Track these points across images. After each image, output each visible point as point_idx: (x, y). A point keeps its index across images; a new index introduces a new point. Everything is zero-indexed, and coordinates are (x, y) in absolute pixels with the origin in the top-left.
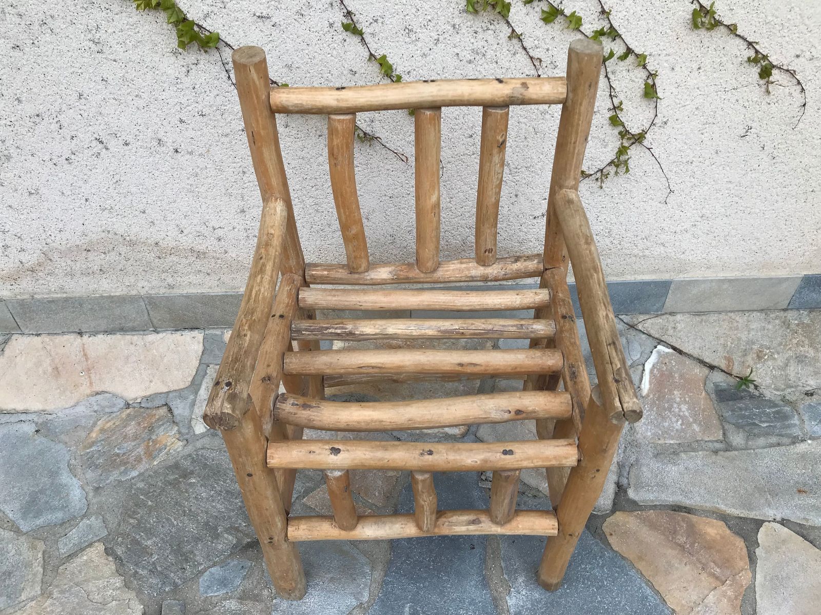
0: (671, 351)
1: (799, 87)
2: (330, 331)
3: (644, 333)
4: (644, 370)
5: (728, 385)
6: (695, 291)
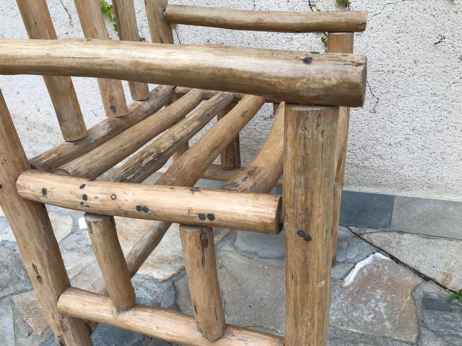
0: (388, 258)
3: (367, 242)
4: (354, 267)
5: (440, 296)
6: (419, 210)
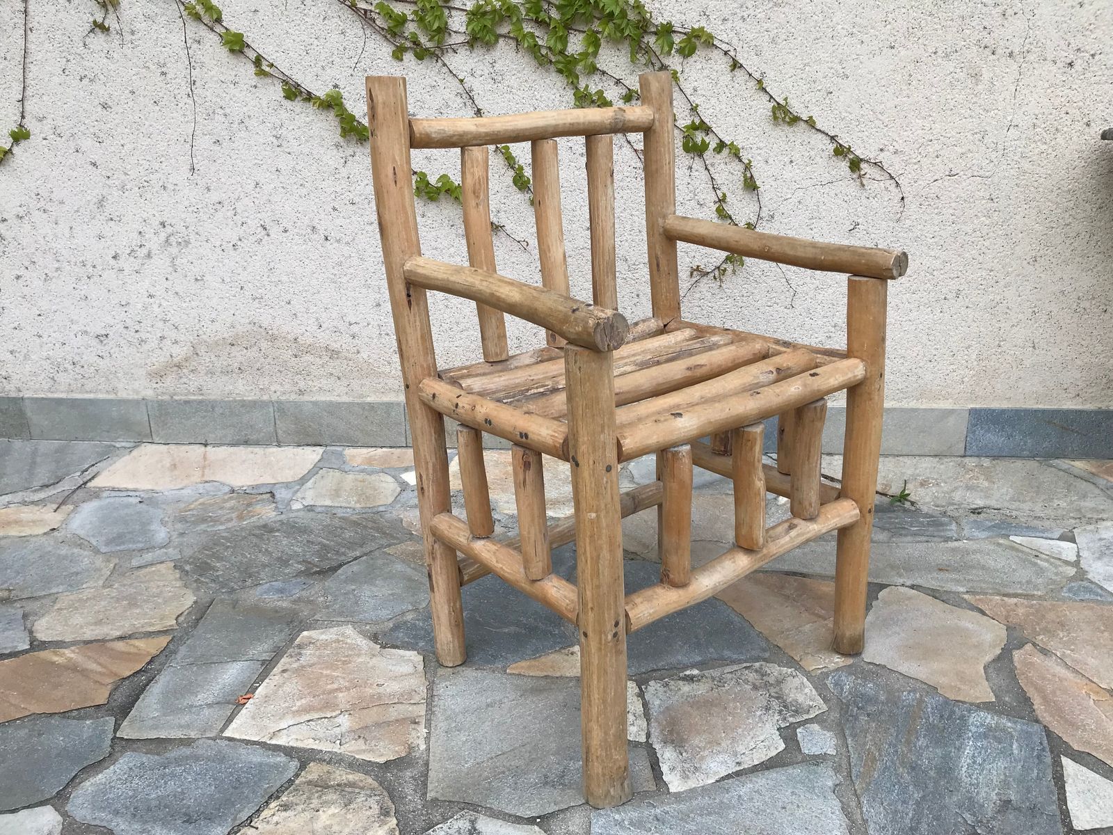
1: (892, 182)
5: (881, 502)
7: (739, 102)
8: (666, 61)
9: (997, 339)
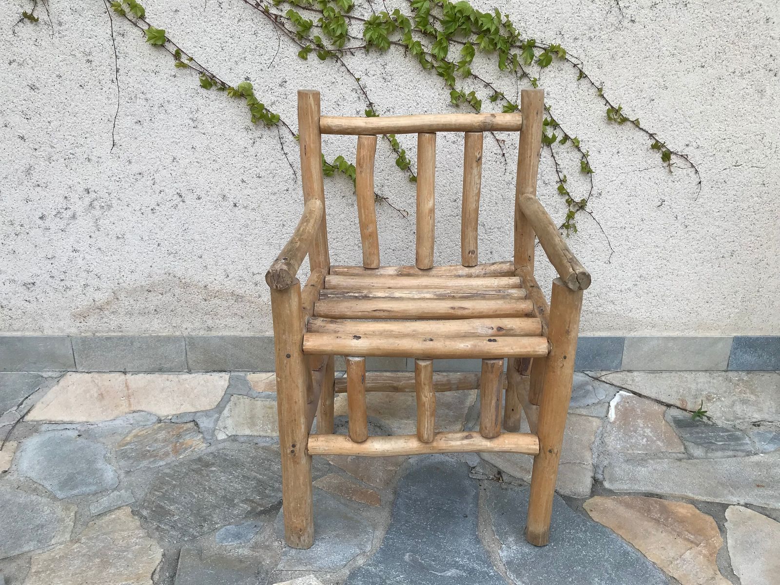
0: (631, 394)
1: (693, 169)
2: (350, 294)
3: (607, 383)
4: (609, 406)
5: (684, 417)
6: (646, 348)
7: (582, 105)
8: (527, 70)
9: (757, 286)
